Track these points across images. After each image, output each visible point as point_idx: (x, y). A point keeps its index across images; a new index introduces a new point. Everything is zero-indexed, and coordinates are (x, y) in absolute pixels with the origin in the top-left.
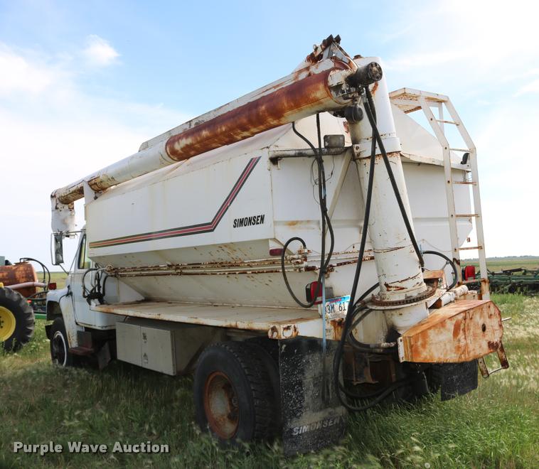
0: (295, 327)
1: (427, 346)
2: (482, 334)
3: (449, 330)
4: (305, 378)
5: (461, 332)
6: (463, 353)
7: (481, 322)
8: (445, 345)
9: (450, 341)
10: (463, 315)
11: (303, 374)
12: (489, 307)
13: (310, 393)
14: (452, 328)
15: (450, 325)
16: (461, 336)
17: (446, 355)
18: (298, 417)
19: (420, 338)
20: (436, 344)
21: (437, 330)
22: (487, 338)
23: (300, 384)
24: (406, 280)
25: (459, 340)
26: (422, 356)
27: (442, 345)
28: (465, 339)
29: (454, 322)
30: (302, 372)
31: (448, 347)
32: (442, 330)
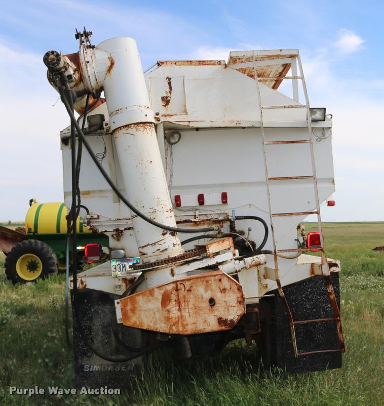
0: (81, 281)
1: (137, 312)
2: (209, 308)
3: (157, 299)
4: (94, 325)
5: (173, 303)
6: (174, 325)
7: (208, 295)
8: (154, 313)
9: (158, 310)
10: (174, 285)
11: (92, 321)
12: (220, 280)
13: (99, 338)
14: (160, 297)
15: (158, 294)
16: (173, 307)
17: (155, 323)
18: (89, 357)
19: (129, 303)
20: (146, 311)
21: (145, 298)
22: (216, 313)
23: (90, 329)
24: (146, 246)
25: (169, 311)
26: (132, 321)
27: (151, 313)
28: (180, 310)
29: (162, 291)
30: (91, 319)
31: (157, 316)
32: (150, 298)
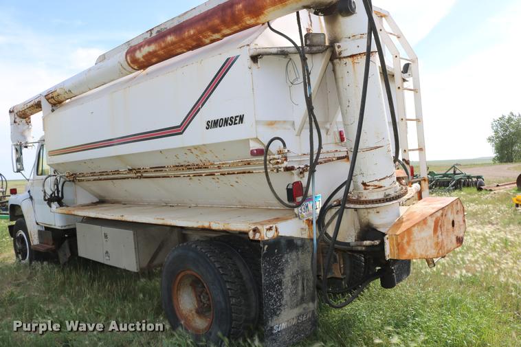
0: (276, 228)
1: (411, 243)
2: (452, 229)
3: (430, 227)
4: (284, 277)
5: (439, 228)
6: (440, 249)
7: (451, 218)
8: (426, 241)
9: (430, 238)
10: (441, 212)
11: (283, 273)
12: (457, 204)
13: (288, 291)
14: (433, 224)
15: (431, 223)
16: (439, 233)
17: (426, 251)
18: (278, 315)
19: (406, 236)
20: (419, 240)
21: (419, 227)
22: (455, 233)
23: (280, 283)
24: (384, 178)
25: (438, 237)
26: (407, 253)
27: (424, 241)
28: (442, 234)
29: (434, 219)
30: (282, 271)
31: (429, 243)
32: (424, 226)
